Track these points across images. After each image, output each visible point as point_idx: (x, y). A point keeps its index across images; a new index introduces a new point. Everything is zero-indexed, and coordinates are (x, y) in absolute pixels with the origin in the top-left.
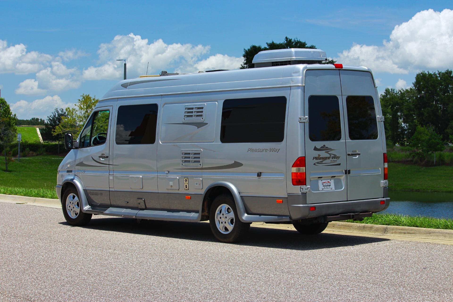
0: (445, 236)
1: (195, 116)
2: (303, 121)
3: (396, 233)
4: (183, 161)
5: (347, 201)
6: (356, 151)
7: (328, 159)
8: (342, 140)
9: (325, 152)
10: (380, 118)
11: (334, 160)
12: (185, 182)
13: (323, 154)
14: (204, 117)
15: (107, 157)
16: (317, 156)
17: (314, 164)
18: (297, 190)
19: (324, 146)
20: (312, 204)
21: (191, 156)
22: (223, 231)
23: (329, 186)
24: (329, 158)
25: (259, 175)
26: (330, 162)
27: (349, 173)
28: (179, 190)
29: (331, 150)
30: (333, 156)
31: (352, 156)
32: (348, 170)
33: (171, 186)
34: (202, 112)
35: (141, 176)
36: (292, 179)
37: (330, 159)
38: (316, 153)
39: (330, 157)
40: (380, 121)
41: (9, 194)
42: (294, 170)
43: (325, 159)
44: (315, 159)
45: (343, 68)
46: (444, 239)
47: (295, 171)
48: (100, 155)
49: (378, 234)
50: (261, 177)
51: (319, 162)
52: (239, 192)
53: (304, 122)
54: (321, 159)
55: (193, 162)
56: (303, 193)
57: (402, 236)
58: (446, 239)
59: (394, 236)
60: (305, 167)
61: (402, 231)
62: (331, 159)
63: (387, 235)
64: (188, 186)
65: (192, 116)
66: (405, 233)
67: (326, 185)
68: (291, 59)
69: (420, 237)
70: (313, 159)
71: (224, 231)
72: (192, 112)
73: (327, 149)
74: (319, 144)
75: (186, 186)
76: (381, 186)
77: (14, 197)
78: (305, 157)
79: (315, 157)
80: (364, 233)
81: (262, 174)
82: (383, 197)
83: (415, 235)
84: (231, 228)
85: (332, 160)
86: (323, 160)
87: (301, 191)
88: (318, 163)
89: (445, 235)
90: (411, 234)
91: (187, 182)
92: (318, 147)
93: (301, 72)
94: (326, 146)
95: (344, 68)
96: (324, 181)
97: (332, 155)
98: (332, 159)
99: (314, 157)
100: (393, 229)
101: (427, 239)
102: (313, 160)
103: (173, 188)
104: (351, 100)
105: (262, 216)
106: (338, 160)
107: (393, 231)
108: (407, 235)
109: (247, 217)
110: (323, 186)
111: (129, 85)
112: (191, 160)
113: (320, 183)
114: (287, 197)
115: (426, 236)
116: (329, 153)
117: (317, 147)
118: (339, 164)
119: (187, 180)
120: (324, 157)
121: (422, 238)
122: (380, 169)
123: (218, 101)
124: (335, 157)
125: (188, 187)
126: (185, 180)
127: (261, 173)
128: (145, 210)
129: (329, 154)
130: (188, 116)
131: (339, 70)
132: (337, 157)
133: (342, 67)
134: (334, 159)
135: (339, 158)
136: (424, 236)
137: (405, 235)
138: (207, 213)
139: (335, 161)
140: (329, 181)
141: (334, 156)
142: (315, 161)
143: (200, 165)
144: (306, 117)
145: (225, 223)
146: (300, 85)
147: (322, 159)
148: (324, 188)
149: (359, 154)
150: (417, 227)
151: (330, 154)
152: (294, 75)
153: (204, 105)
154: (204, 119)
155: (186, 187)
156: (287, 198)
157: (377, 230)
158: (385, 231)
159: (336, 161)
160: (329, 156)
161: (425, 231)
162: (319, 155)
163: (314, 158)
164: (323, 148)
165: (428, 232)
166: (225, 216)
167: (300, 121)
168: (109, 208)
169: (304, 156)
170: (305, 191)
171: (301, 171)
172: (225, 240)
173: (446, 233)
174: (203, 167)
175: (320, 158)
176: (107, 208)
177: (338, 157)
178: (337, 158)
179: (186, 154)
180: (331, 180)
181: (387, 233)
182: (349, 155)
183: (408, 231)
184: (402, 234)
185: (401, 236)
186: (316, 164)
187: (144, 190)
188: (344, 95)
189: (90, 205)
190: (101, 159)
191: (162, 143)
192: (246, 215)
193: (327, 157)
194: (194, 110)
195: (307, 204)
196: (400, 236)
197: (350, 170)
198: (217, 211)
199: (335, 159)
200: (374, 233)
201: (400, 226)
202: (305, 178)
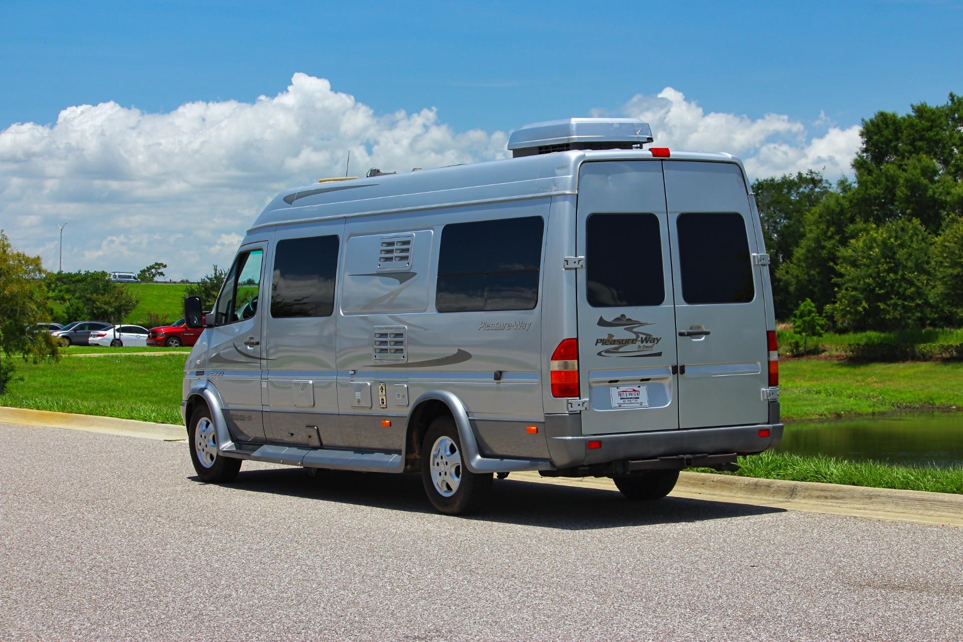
0: (897, 504)
1: (398, 259)
2: (571, 265)
3: (811, 497)
4: (378, 351)
5: (679, 429)
6: (699, 327)
7: (632, 343)
8: (667, 305)
9: (625, 329)
10: (758, 258)
11: (646, 345)
12: (380, 391)
13: (620, 333)
14: (410, 260)
15: (258, 343)
16: (606, 337)
17: (600, 354)
18: (563, 406)
19: (623, 316)
20: (595, 435)
21: (388, 339)
22: (442, 491)
23: (635, 398)
24: (633, 341)
25: (498, 376)
26: (637, 350)
27: (683, 372)
28: (371, 408)
29: (641, 324)
30: (644, 337)
31: (689, 337)
32: (681, 367)
33: (359, 401)
34: (407, 250)
35: (311, 382)
36: (552, 385)
37: (637, 342)
38: (604, 332)
39: (636, 340)
40: (758, 265)
41: (162, 423)
42: (556, 365)
43: (624, 342)
44: (601, 344)
45: (671, 157)
46: (894, 510)
47: (556, 369)
48: (247, 339)
49: (779, 499)
50: (502, 380)
51: (611, 350)
52: (467, 413)
53: (576, 269)
54: (614, 344)
55: (393, 351)
56: (572, 414)
57: (821, 503)
58: (897, 510)
59: (806, 503)
60: (578, 359)
61: (822, 494)
62: (639, 343)
63: (795, 502)
64: (385, 401)
65: (391, 259)
66: (826, 498)
67: (628, 397)
68: (568, 139)
69: (852, 506)
70: (597, 342)
71: (445, 492)
72: (391, 251)
73: (629, 322)
74: (610, 313)
75: (383, 400)
76: (762, 400)
77: (168, 428)
78: (577, 339)
79: (601, 340)
80: (755, 497)
81: (504, 374)
82: (767, 421)
83: (843, 502)
84: (455, 483)
85: (642, 345)
86: (621, 345)
87: (568, 409)
88: (607, 351)
89: (896, 501)
90: (836, 498)
91: (384, 391)
92: (609, 319)
93: (572, 165)
94: (627, 318)
95: (673, 156)
96: (622, 389)
97: (641, 336)
98: (642, 342)
99: (598, 340)
100: (806, 489)
101: (864, 509)
102: (596, 345)
103: (362, 404)
104: (687, 222)
105: (505, 460)
106: (656, 345)
107: (806, 494)
108: (829, 502)
109: (480, 461)
110: (621, 399)
111: (297, 198)
112: (388, 347)
113: (614, 391)
114: (543, 420)
115: (863, 504)
116: (634, 330)
117: (605, 318)
118: (660, 354)
119: (384, 388)
120: (623, 340)
121: (854, 508)
122: (759, 363)
123: (434, 227)
124: (648, 339)
125: (385, 403)
126: (380, 387)
127: (501, 372)
128: (319, 450)
129: (635, 333)
130: (387, 259)
131: (662, 160)
132: (654, 338)
133: (668, 155)
134: (647, 342)
135: (658, 341)
136: (860, 504)
137: (827, 501)
138: (419, 454)
139: (647, 347)
140: (636, 388)
141: (646, 338)
142: (601, 347)
143: (404, 357)
144: (580, 257)
145: (446, 474)
146: (568, 192)
147: (616, 342)
148: (624, 403)
149: (707, 333)
150: (854, 484)
151: (637, 333)
152: (558, 172)
153: (412, 236)
154: (410, 264)
155: (383, 403)
156: (544, 423)
157: (778, 491)
158: (792, 493)
159: (651, 347)
160: (634, 337)
161: (862, 493)
162: (611, 336)
163: (599, 341)
164: (620, 321)
165: (868, 495)
166: (445, 460)
167: (567, 266)
168: (262, 445)
169: (576, 337)
170: (576, 408)
171: (570, 369)
172: (446, 510)
173: (899, 497)
174: (409, 362)
175: (614, 342)
176: (257, 446)
177: (656, 340)
178: (654, 342)
179: (382, 335)
180: (639, 387)
181: (795, 498)
182: (681, 334)
183: (833, 494)
184: (821, 500)
185: (819, 503)
186: (603, 353)
187: (316, 410)
188: (670, 212)
189: (233, 441)
190: (248, 347)
191: (343, 313)
192: (479, 457)
193: (629, 340)
194: (396, 247)
195: (581, 435)
196: (816, 503)
197: (684, 366)
198: (433, 452)
199: (649, 344)
200: (771, 498)
201: (823, 482)
202: (577, 381)
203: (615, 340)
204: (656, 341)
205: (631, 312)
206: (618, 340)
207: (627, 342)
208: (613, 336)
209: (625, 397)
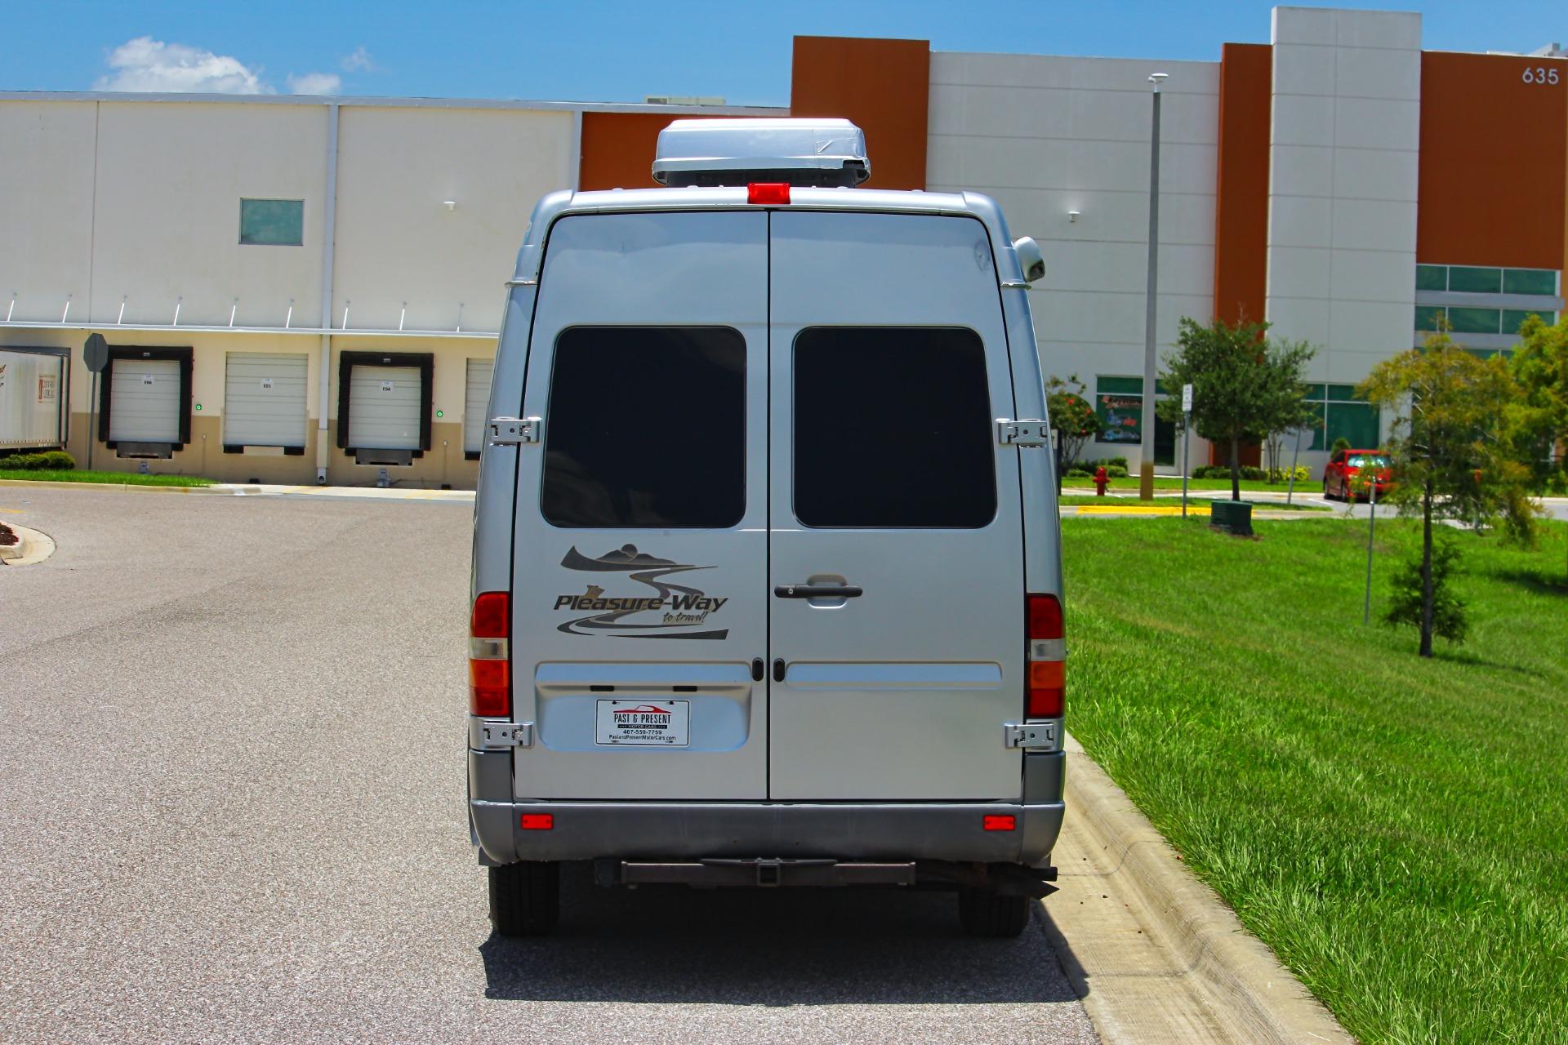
2: (508, 437)
5: (768, 801)
6: (836, 579)
7: (650, 607)
8: (750, 527)
9: (632, 576)
10: (1015, 426)
11: (686, 612)
13: (619, 584)
16: (582, 592)
17: (564, 628)
19: (631, 548)
23: (657, 727)
24: (652, 604)
26: (661, 623)
30: (681, 595)
31: (806, 600)
32: (774, 664)
37: (663, 607)
38: (579, 582)
39: (661, 601)
40: (1011, 444)
43: (628, 605)
44: (569, 606)
45: (794, 204)
51: (591, 620)
53: (519, 444)
54: (603, 608)
56: (492, 752)
60: (509, 636)
62: (666, 609)
67: (639, 722)
70: (558, 603)
73: (644, 563)
74: (598, 541)
78: (510, 594)
79: (570, 598)
85: (675, 613)
86: (620, 610)
87: (483, 741)
88: (585, 623)
92: (594, 554)
94: (639, 552)
96: (621, 706)
97: (673, 592)
98: (676, 606)
99: (561, 598)
102: (556, 607)
106: (711, 615)
110: (619, 726)
113: (605, 710)
116: (656, 580)
117: (581, 552)
118: (722, 635)
120: (626, 600)
124: (693, 599)
129: (658, 586)
131: (769, 210)
132: (709, 600)
133: (788, 199)
134: (688, 607)
135: (718, 606)
139: (689, 618)
140: (663, 706)
141: (686, 599)
142: (567, 614)
144: (530, 419)
147: (608, 604)
148: (626, 737)
149: (856, 593)
151: (664, 589)
159: (698, 618)
160: (655, 594)
162: (595, 590)
163: (563, 601)
164: (622, 560)
167: (496, 438)
169: (507, 589)
170: (498, 741)
175: (603, 604)
178: (707, 607)
180: (671, 703)
182: (782, 593)
186: (572, 627)
188: (777, 323)
193: (641, 600)
195: (514, 799)
197: (783, 663)
199: (693, 611)
202: (505, 684)
203: (605, 600)
204: (713, 605)
205: (650, 541)
206: (612, 601)
207: (637, 604)
208: (602, 591)
209: (631, 722)
